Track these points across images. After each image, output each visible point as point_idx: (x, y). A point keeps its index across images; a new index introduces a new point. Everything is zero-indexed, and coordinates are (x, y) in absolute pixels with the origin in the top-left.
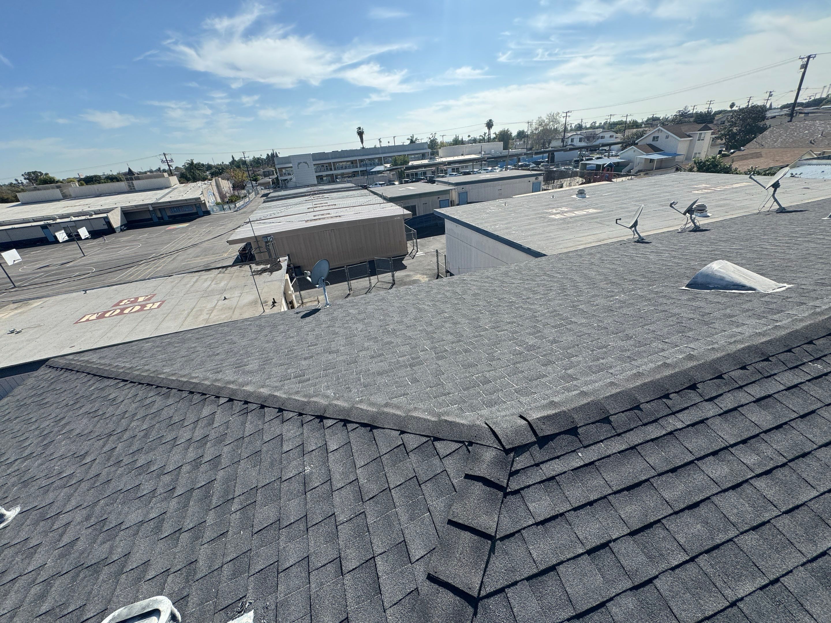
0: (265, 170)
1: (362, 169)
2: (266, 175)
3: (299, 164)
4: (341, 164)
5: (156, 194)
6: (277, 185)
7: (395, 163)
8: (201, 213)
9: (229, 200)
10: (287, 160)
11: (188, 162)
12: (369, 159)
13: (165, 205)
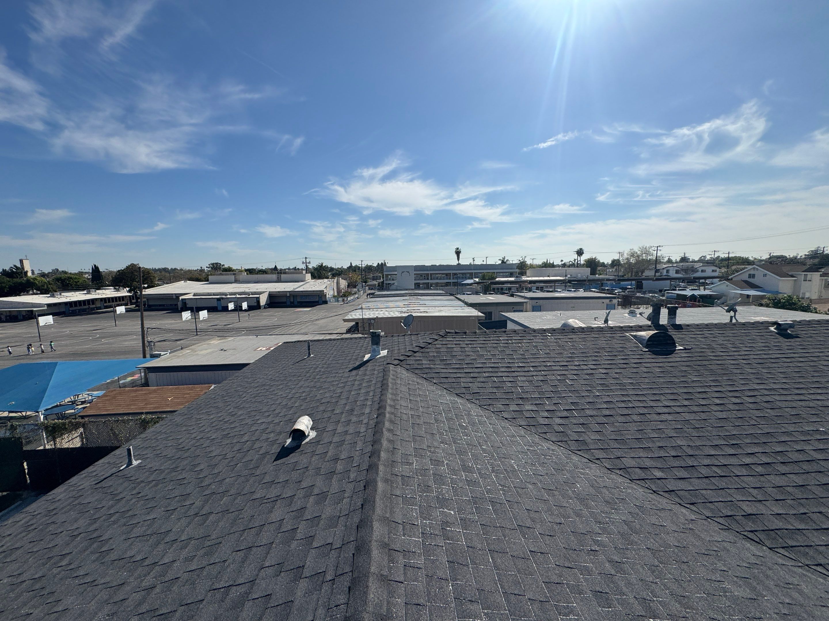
0: (375, 275)
1: (454, 281)
2: (374, 279)
3: (403, 272)
4: (437, 275)
5: (293, 285)
6: (382, 287)
7: (483, 278)
8: (321, 302)
9: (343, 295)
10: (394, 268)
11: (319, 264)
12: (463, 274)
13: (298, 293)
